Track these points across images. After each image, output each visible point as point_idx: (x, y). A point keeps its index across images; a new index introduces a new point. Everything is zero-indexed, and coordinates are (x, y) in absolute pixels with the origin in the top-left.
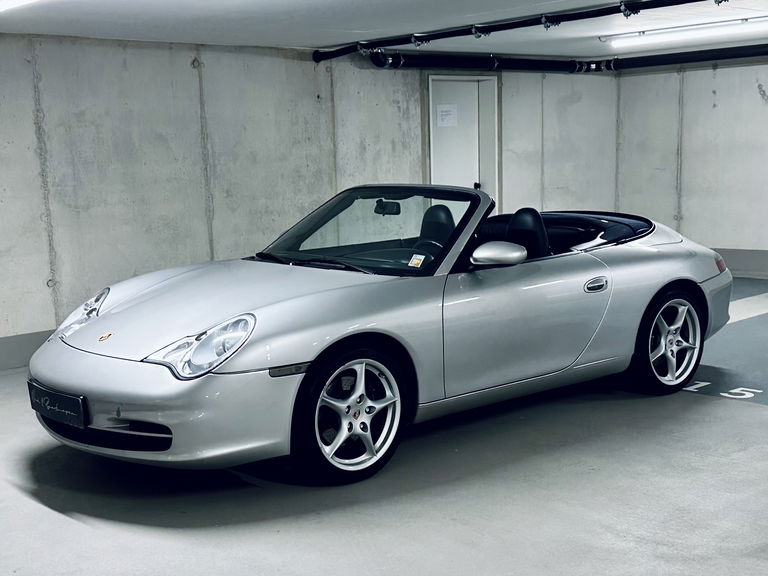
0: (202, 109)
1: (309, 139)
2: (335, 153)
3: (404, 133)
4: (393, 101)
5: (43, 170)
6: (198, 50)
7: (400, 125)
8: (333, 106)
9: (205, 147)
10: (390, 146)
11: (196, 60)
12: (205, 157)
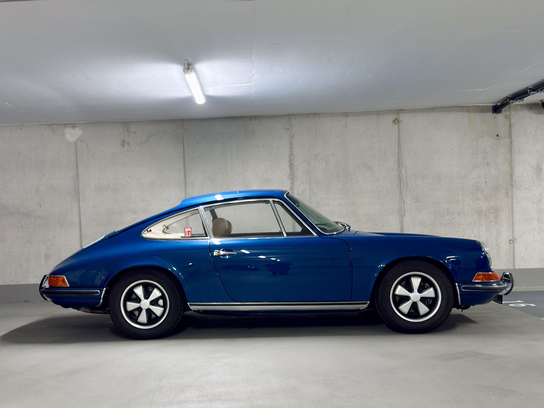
0: (399, 149)
2: (512, 173)
6: (398, 113)
8: (511, 143)
9: (400, 172)
11: (396, 119)
12: (400, 178)
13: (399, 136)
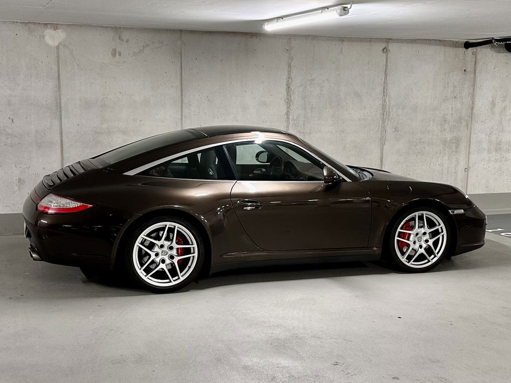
0: (386, 78)
1: (455, 97)
2: (473, 107)
5: (288, 111)
6: (387, 42)
8: (475, 77)
9: (385, 101)
11: (385, 47)
12: (384, 107)
13: (386, 66)
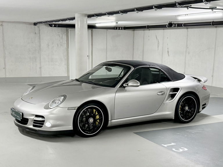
0: (3, 35)
1: (33, 42)
2: (40, 46)
3: (61, 42)
4: (58, 35)
7: (60, 40)
8: (40, 36)
10: (57, 45)
11: (2, 24)
12: (4, 45)
13: (3, 31)
